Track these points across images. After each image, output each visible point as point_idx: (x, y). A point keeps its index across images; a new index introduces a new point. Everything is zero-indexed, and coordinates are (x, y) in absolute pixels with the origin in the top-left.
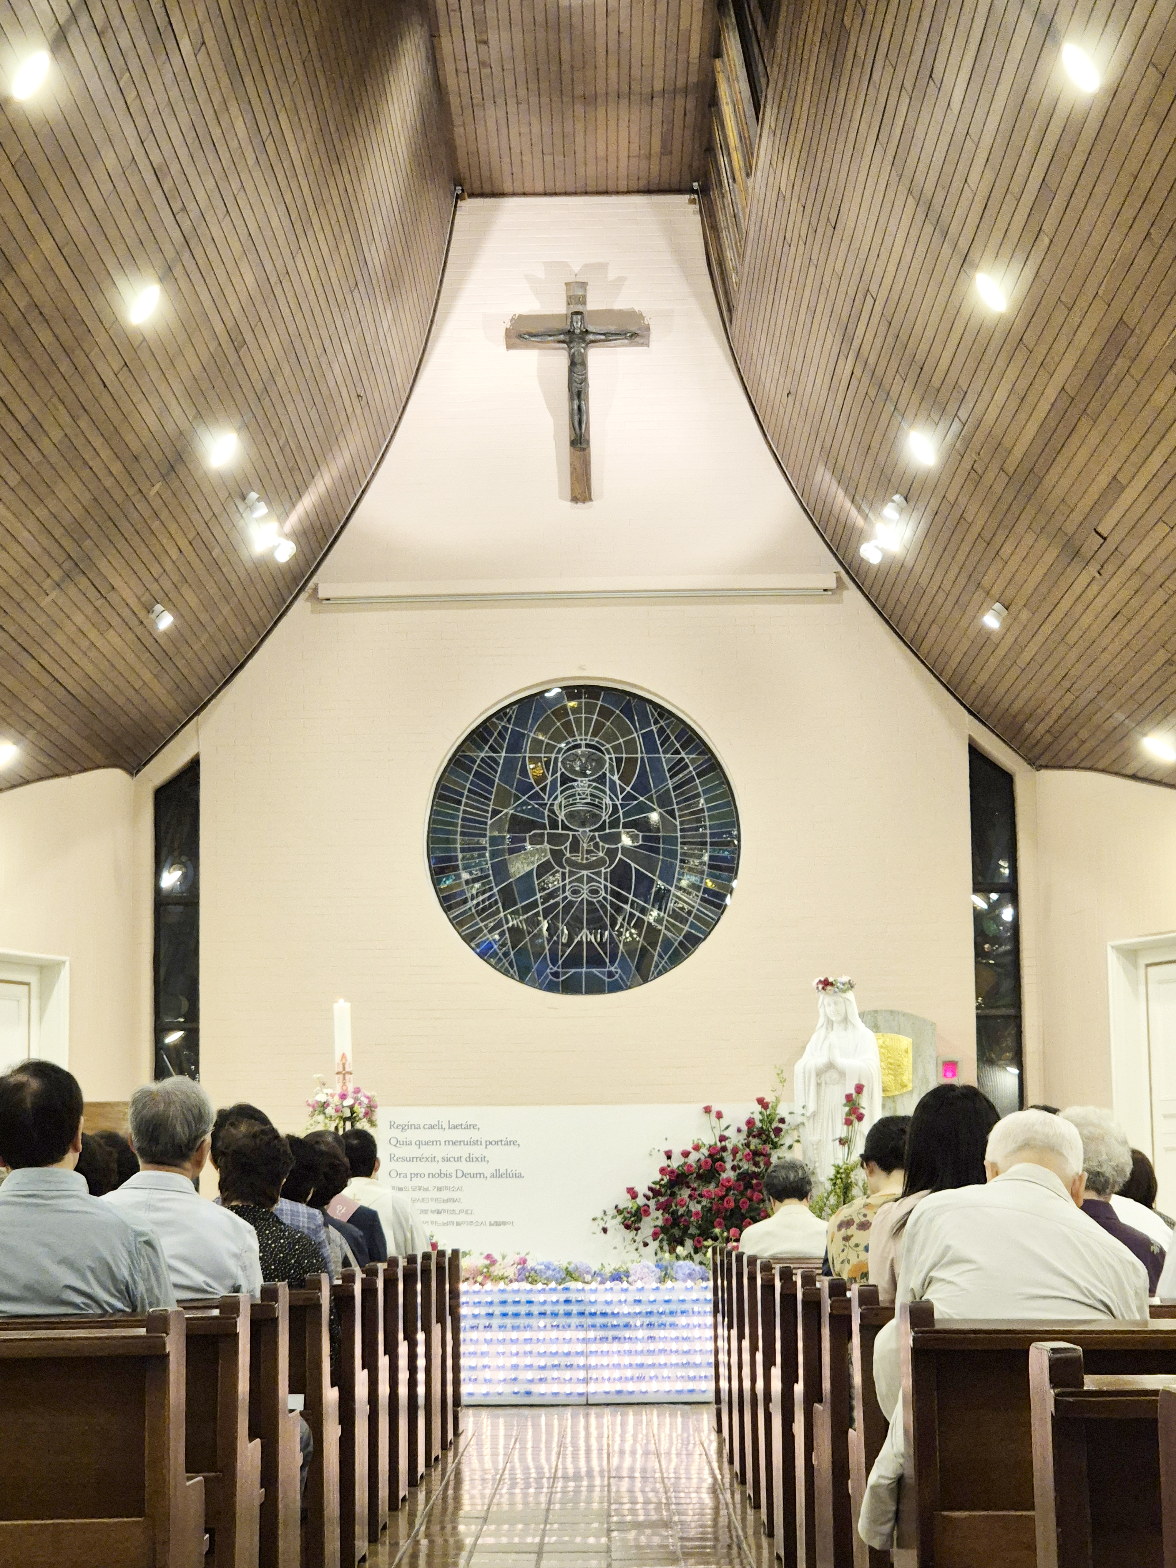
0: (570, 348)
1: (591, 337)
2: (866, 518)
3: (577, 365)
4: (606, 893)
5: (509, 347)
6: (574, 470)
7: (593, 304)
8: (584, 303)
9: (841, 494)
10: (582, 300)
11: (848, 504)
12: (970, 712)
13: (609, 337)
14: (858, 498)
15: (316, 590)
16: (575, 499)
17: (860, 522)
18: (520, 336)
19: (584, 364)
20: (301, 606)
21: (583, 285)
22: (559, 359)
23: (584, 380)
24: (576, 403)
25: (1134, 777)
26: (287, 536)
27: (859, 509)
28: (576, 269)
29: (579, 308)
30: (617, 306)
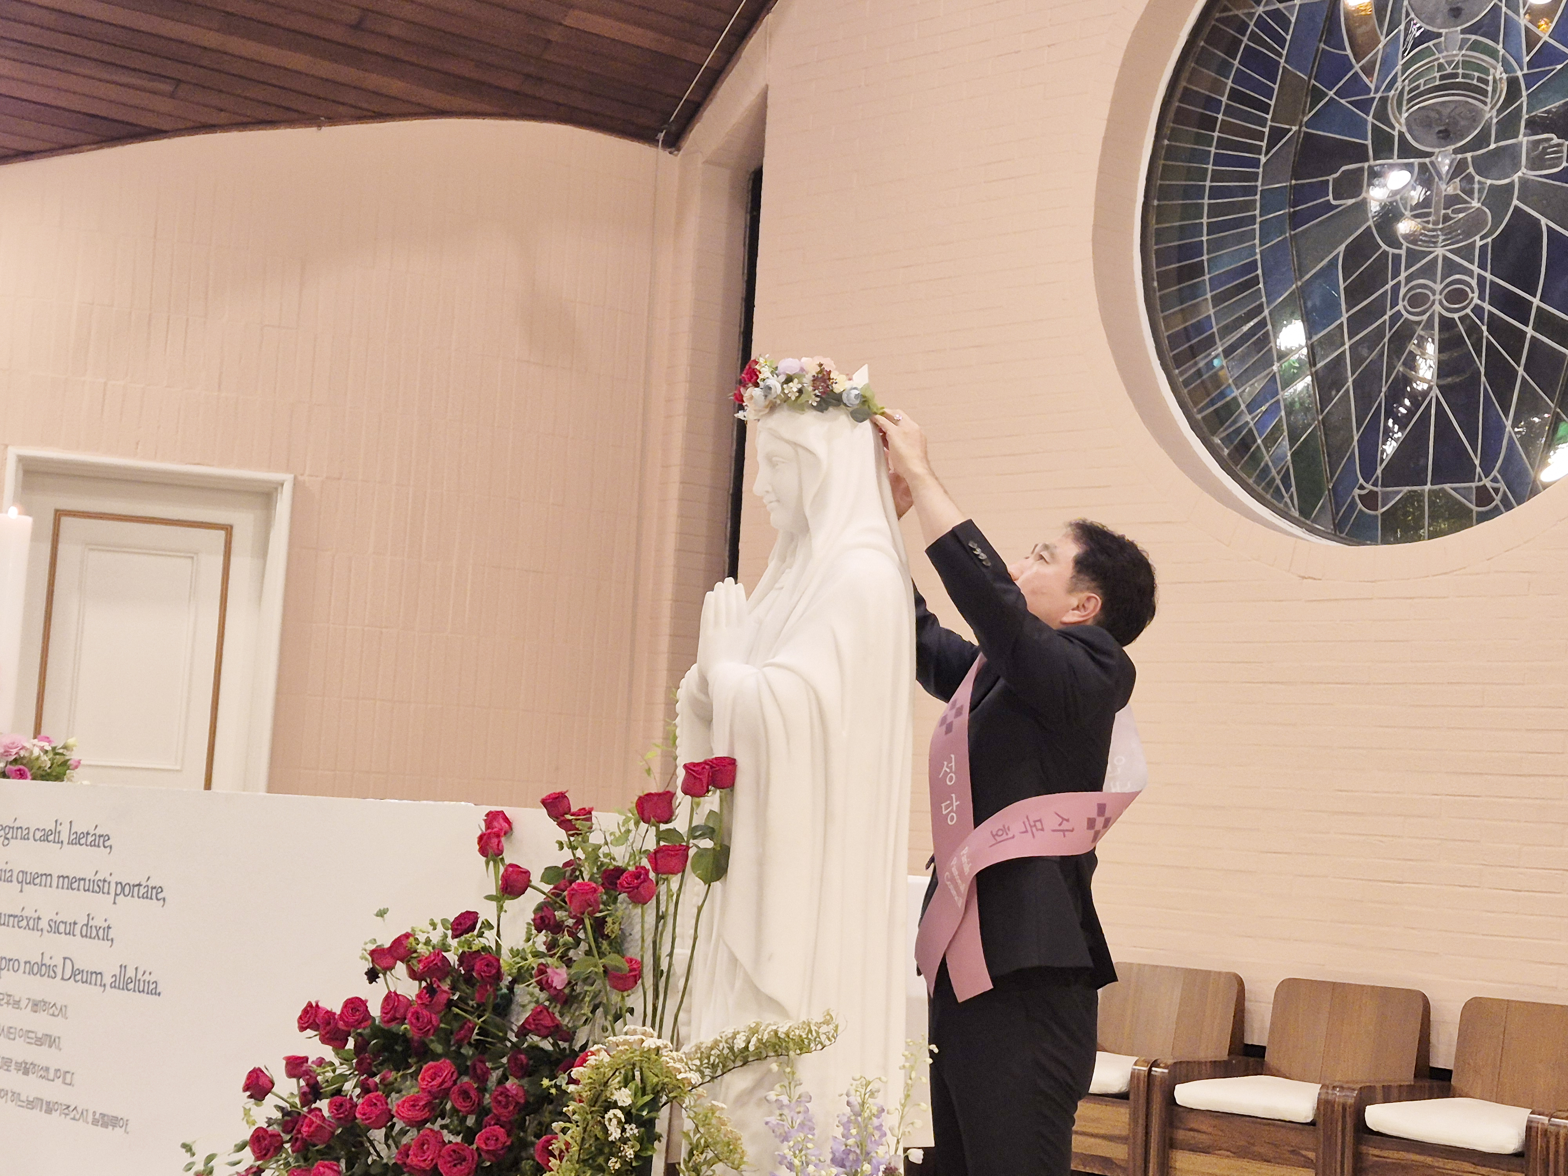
4: (1481, 297)
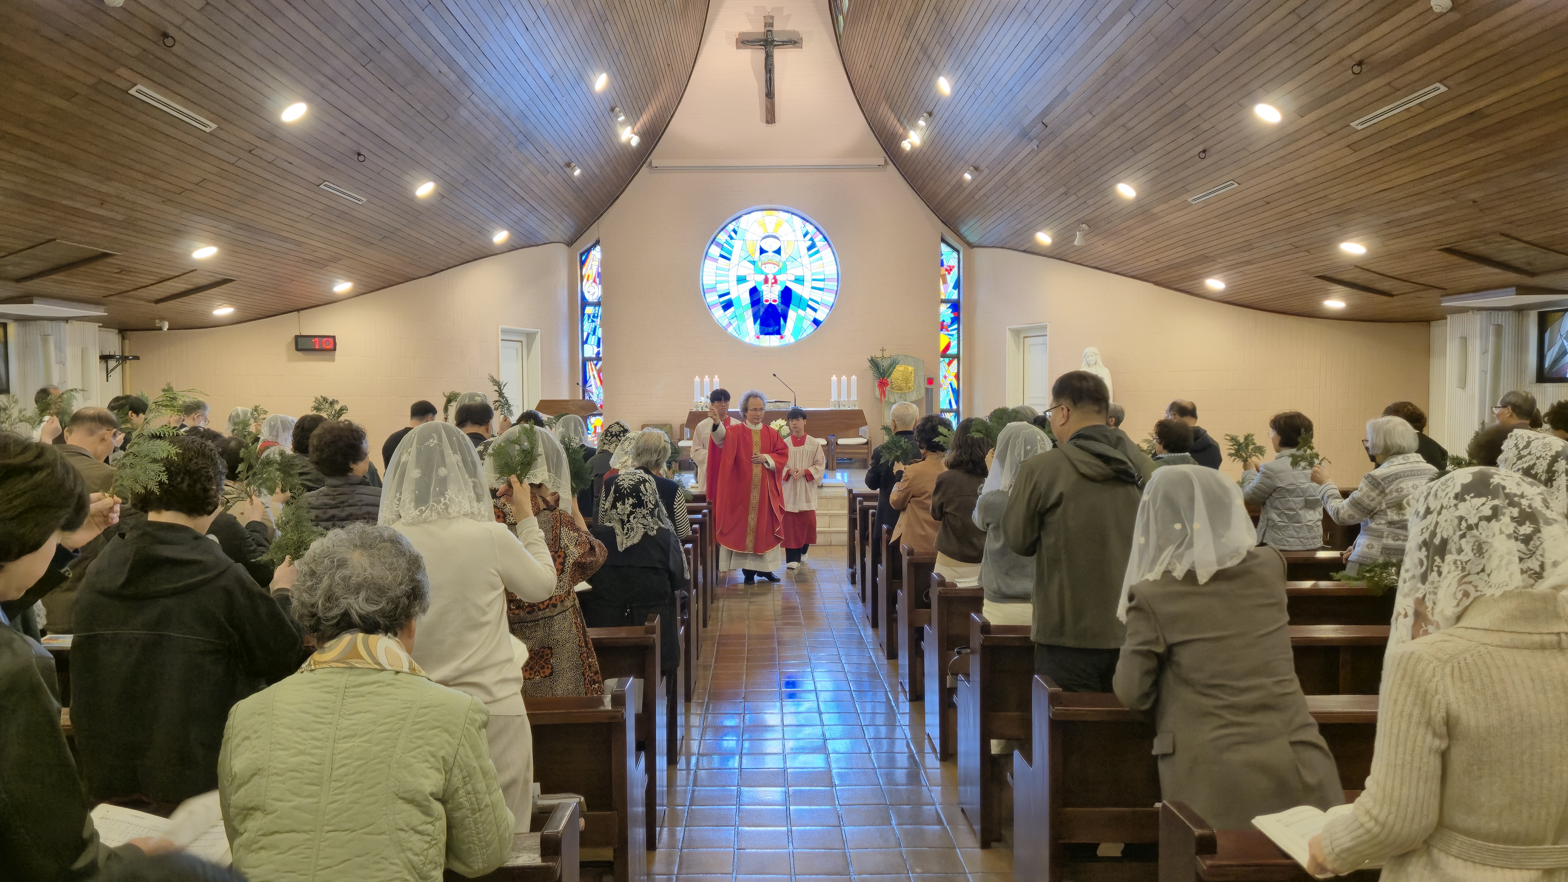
0: (766, 48)
1: (776, 43)
2: (905, 128)
3: (769, 58)
5: (738, 48)
6: (767, 108)
7: (777, 27)
8: (773, 26)
9: (892, 116)
10: (772, 25)
11: (896, 121)
12: (943, 222)
13: (784, 43)
14: (902, 119)
15: (651, 162)
16: (768, 122)
17: (901, 130)
18: (743, 42)
19: (772, 56)
20: (644, 170)
21: (772, 18)
22: (761, 54)
23: (772, 64)
24: (768, 75)
25: (1024, 251)
26: (636, 134)
27: (901, 124)
28: (769, 10)
29: (770, 28)
30: (787, 29)
